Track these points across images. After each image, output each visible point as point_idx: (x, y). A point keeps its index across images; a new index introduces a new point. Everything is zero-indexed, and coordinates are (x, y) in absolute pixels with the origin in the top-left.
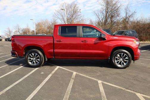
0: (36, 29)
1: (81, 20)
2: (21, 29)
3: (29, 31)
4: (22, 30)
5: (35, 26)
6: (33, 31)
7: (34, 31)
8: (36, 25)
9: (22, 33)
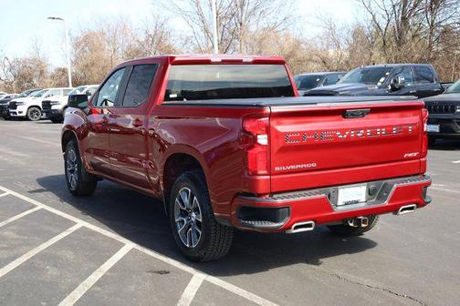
0: (74, 63)
1: (280, 18)
2: (7, 64)
3: (42, 72)
4: (11, 68)
5: (69, 48)
6: (60, 70)
7: (64, 71)
8: (77, 45)
9: (12, 79)
